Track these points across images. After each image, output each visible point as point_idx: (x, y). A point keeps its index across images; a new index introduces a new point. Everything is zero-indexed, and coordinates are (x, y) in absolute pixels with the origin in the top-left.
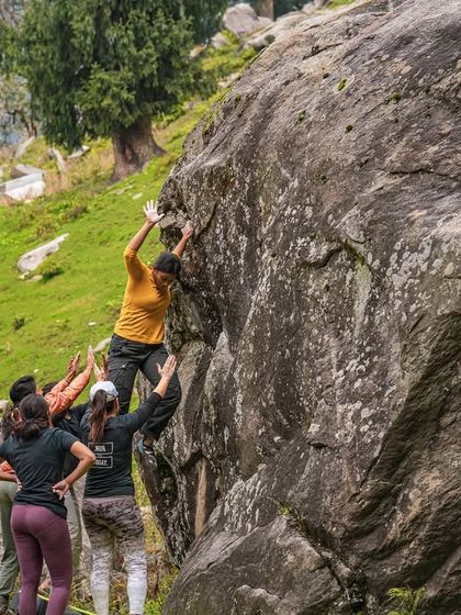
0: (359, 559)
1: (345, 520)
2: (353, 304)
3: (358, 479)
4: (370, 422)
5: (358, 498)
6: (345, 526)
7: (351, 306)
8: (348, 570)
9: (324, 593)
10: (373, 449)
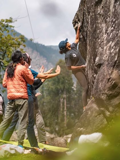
0: (113, 108)
1: (106, 91)
2: (110, 7)
3: (110, 72)
4: (114, 47)
5: (110, 80)
6: (107, 94)
7: (109, 9)
8: (109, 113)
9: (100, 125)
10: (115, 57)
